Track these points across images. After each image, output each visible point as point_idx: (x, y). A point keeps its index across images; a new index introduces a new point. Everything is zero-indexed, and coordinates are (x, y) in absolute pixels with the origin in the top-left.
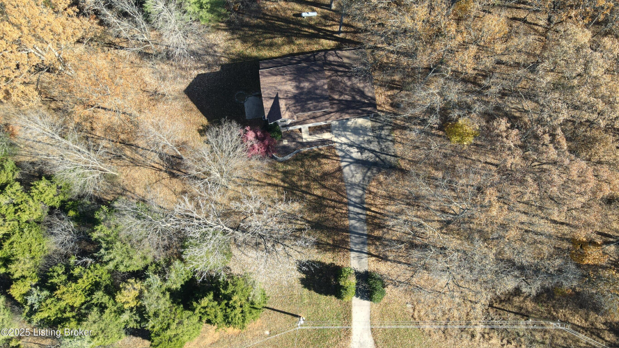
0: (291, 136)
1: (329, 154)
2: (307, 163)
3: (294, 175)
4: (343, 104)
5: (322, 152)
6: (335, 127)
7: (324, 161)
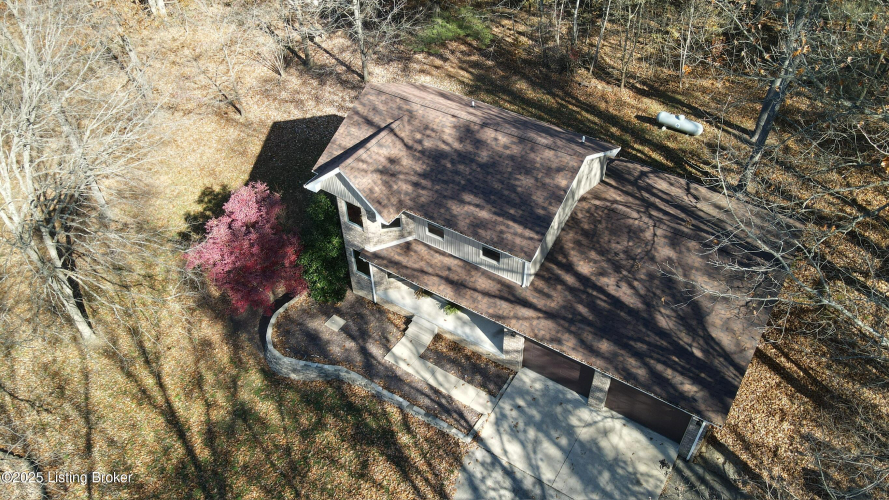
0: (367, 323)
1: (419, 462)
2: (328, 436)
3: (255, 441)
4: (592, 306)
5: (404, 439)
6: (522, 392)
7: (382, 470)
